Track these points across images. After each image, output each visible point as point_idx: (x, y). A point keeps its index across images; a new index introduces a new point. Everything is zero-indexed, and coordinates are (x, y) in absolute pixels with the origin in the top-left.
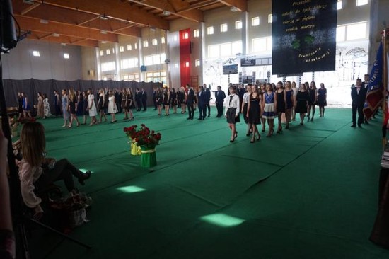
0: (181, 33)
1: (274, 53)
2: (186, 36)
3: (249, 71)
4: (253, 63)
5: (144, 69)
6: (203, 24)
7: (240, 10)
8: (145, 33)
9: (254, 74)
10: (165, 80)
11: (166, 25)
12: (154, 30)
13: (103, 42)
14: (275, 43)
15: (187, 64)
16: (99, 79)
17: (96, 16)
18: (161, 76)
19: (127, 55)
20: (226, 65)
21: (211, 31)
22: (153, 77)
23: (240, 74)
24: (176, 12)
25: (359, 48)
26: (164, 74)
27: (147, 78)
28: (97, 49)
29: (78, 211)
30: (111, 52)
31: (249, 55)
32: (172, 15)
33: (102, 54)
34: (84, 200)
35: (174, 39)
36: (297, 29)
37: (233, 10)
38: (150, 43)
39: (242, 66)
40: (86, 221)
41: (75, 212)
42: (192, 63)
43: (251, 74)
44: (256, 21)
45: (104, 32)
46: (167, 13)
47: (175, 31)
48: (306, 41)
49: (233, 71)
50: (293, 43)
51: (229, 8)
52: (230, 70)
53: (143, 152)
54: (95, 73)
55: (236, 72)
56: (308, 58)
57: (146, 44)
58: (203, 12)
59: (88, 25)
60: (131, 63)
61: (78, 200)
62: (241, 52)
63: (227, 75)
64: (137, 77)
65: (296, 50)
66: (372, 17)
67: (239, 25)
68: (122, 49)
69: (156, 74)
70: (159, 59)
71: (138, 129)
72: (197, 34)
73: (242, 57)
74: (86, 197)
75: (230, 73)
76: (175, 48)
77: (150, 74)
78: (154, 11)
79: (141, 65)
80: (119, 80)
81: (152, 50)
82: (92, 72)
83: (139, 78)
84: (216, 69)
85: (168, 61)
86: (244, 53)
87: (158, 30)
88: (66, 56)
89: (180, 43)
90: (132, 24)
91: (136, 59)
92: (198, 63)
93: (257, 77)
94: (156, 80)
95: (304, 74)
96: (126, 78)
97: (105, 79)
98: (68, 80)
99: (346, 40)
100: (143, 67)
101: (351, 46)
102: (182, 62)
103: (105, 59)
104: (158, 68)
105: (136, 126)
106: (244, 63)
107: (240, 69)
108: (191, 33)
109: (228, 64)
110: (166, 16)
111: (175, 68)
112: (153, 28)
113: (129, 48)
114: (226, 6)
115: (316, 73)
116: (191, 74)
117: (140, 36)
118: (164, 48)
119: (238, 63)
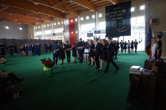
0: (70, 19)
1: (107, 28)
2: (72, 21)
3: (98, 36)
4: (99, 32)
5: (54, 34)
6: (79, 16)
7: (94, 11)
8: (55, 19)
9: (100, 37)
10: (63, 39)
11: (63, 16)
12: (58, 18)
13: (37, 23)
14: (107, 24)
15: (72, 33)
16: (35, 39)
17: (33, 12)
18: (61, 38)
19: (47, 28)
20: (88, 33)
21: (82, 19)
22: (58, 38)
23: (94, 37)
24: (67, 11)
25: (141, 27)
26: (63, 36)
27: (55, 38)
28: (34, 26)
29: (15, 93)
30: (40, 27)
31: (98, 29)
32: (65, 12)
33: (36, 28)
34: (18, 88)
35: (67, 22)
36: (115, 19)
37: (91, 11)
38: (57, 24)
39: (95, 33)
40: (19, 97)
41: (14, 93)
42: (74, 32)
43: (99, 37)
44: (100, 15)
45: (37, 19)
46: (63, 11)
47: (67, 19)
48: (119, 24)
49: (91, 35)
50: (114, 24)
51: (89, 10)
52: (90, 35)
53: (47, 69)
54: (33, 36)
55: (92, 36)
56: (120, 31)
57: (55, 24)
58: (79, 11)
59: (30, 16)
60: (49, 32)
61: (15, 88)
62: (94, 28)
63: (89, 37)
64: (51, 38)
65: (115, 27)
66: (146, 14)
67: (93, 17)
68: (45, 26)
69: (59, 37)
70: (61, 30)
71: (46, 60)
72: (76, 20)
73: (95, 30)
74: (19, 87)
75: (90, 36)
76: (67, 26)
77: (57, 37)
78: (58, 11)
79: (53, 33)
80: (43, 39)
81: (58, 27)
82: (32, 36)
83: (52, 38)
84: (84, 34)
85: (64, 31)
86: (96, 28)
87: (60, 18)
88: (21, 29)
89: (69, 24)
90: (49, 16)
91: (51, 30)
92: (77, 32)
93: (101, 38)
94: (59, 39)
95: (120, 37)
96: (47, 38)
97: (38, 39)
98: (21, 39)
99: (136, 23)
100: (54, 33)
101: (138, 26)
102: (70, 32)
103: (38, 30)
104: (60, 34)
105: (46, 59)
106: (96, 32)
107: (94, 35)
108: (74, 20)
109: (89, 33)
110: (63, 13)
111: (67, 34)
112: (58, 17)
113: (48, 25)
114: (88, 9)
115: (125, 36)
116: (74, 37)
117: (53, 21)
118: (63, 26)
119: (93, 32)
